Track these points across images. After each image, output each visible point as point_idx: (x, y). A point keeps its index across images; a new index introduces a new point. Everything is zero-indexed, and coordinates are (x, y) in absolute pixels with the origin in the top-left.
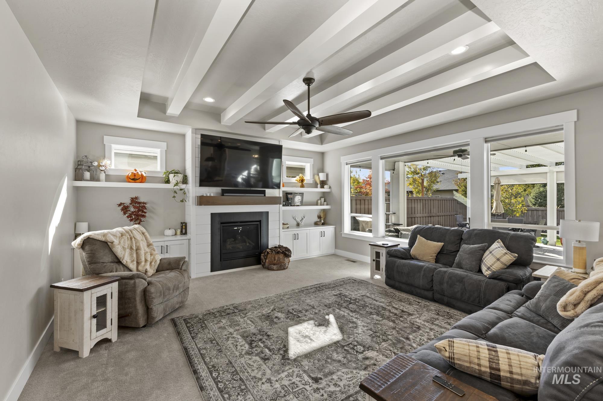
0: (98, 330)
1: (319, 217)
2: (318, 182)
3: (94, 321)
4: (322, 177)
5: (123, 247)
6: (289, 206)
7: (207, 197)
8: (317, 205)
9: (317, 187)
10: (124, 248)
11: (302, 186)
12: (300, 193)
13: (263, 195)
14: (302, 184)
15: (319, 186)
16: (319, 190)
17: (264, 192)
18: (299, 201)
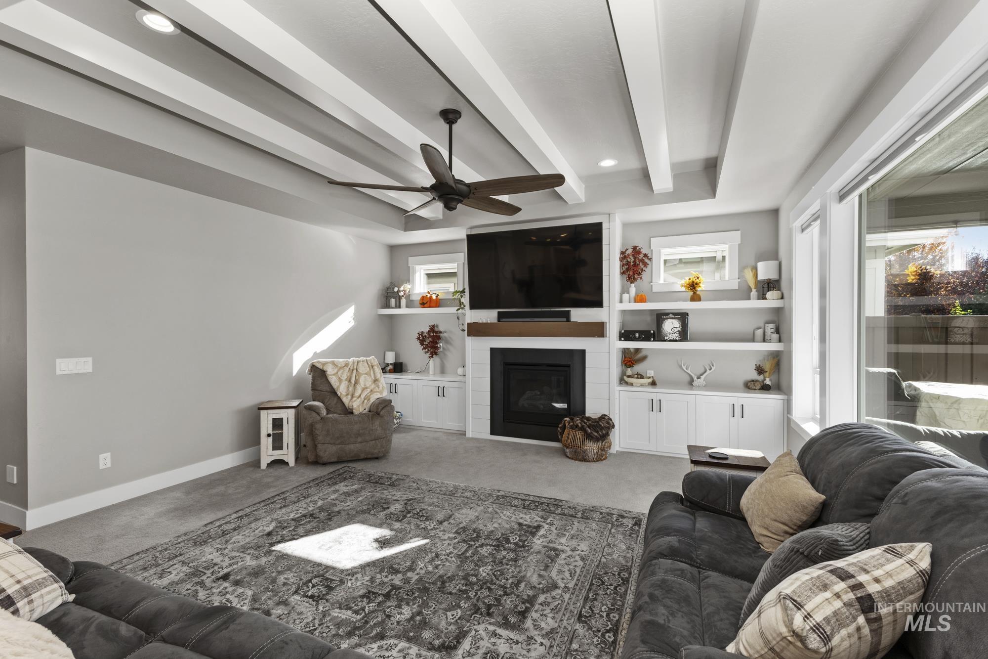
0: (274, 448)
1: (760, 370)
2: (752, 283)
3: (270, 439)
4: (766, 270)
5: (339, 378)
6: (650, 341)
7: (483, 323)
8: (753, 340)
9: (749, 299)
10: (340, 380)
11: (696, 298)
12: (675, 314)
13: (565, 319)
14: (694, 293)
15: (754, 293)
16: (755, 303)
17: (567, 315)
18: (676, 330)
